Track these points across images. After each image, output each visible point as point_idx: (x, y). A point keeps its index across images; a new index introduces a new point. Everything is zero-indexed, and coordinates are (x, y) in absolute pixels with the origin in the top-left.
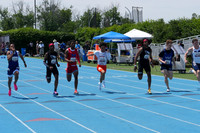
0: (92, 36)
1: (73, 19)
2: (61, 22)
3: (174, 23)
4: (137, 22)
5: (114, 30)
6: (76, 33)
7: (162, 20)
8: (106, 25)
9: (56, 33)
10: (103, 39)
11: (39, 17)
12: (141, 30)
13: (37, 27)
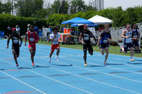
0: (61, 21)
1: (45, 6)
2: (34, 10)
3: (130, 10)
4: (99, 10)
5: (80, 16)
6: (47, 19)
7: (120, 8)
8: (73, 12)
9: (30, 18)
10: (70, 24)
11: (16, 5)
12: (103, 16)
13: (14, 13)
